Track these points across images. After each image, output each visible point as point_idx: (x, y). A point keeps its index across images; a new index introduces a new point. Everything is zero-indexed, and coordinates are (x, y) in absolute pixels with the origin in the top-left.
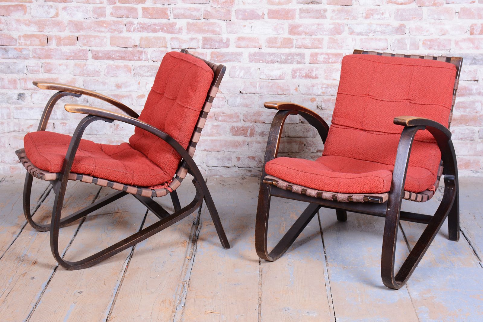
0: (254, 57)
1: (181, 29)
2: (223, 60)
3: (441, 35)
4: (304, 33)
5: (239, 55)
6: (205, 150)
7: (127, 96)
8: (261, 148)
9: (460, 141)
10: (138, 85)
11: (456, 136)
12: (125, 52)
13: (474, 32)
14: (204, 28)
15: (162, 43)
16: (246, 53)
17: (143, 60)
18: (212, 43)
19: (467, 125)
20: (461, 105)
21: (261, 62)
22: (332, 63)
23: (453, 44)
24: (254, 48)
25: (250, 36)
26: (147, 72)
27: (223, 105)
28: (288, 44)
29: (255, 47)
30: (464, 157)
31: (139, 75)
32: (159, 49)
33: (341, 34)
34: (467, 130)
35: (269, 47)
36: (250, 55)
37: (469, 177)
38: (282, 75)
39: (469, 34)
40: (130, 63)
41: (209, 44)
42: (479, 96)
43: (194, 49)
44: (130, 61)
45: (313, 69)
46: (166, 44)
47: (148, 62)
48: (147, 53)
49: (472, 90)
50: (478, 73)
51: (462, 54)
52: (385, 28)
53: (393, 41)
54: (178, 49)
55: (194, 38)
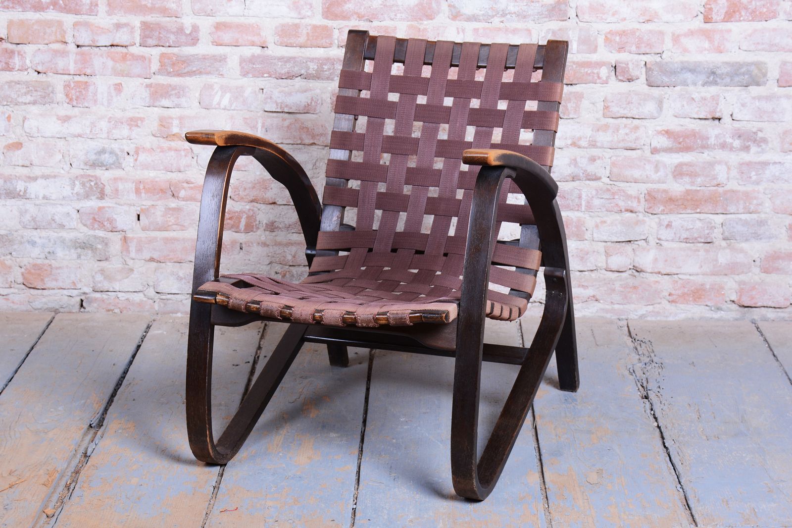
0: (251, 65)
1: (94, 5)
2: (186, 71)
3: (644, 22)
4: (355, 16)
5: (220, 61)
6: (152, 260)
8: (269, 256)
9: (684, 245)
10: (7, 122)
11: (675, 233)
13: (713, 17)
15: (56, 33)
16: (234, 56)
17: (17, 69)
18: (161, 35)
19: (698, 210)
20: (685, 170)
21: (265, 75)
23: (668, 44)
24: (250, 47)
25: (242, 20)
26: (26, 94)
27: (188, 166)
28: (322, 39)
29: (253, 44)
30: (691, 278)
31: (7, 102)
32: (50, 45)
33: (434, 18)
34: (697, 222)
35: (281, 44)
36: (243, 61)
37: (701, 318)
38: (311, 103)
39: (703, 21)
41: (154, 37)
42: (723, 151)
43: (126, 47)
46: (64, 37)
47: (26, 73)
48: (24, 55)
49: (708, 138)
50: (720, 104)
51: (687, 62)
52: (525, 7)
53: (543, 35)
54: (90, 48)
55: (123, 25)
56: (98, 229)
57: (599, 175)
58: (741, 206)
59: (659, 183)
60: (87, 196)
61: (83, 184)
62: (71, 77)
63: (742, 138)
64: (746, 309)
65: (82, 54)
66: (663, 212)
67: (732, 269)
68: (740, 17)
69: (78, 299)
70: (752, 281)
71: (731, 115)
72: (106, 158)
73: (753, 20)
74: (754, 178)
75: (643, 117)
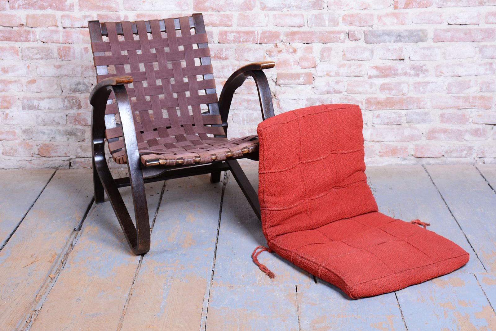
1: (72, 6)
3: (363, 10)
4: (211, 9)
7: (15, 81)
9: (386, 126)
10: (28, 69)
11: (381, 120)
12: (10, 32)
13: (399, 6)
14: (98, 4)
15: (52, 21)
17: (31, 41)
19: (393, 108)
20: (386, 87)
22: (243, 42)
23: (376, 21)
26: (37, 54)
30: (390, 143)
31: (27, 58)
32: (49, 28)
33: (252, 9)
34: (393, 114)
39: (393, 8)
40: (17, 45)
42: (405, 76)
44: (17, 42)
45: (223, 49)
46: (56, 23)
47: (37, 43)
48: (35, 33)
49: (397, 70)
50: (403, 52)
51: (385, 30)
52: (301, 3)
53: (310, 17)
54: (70, 29)
55: (87, 16)
56: (78, 125)
57: (341, 90)
58: (415, 106)
59: (373, 94)
60: (71, 108)
61: (69, 101)
62: (61, 44)
63: (415, 69)
64: (419, 159)
65: (66, 32)
66: (375, 109)
67: (412, 138)
68: (412, 6)
69: (68, 162)
70: (422, 144)
71: (409, 58)
72: (81, 87)
73: (419, 7)
74: (422, 90)
75: (363, 59)
